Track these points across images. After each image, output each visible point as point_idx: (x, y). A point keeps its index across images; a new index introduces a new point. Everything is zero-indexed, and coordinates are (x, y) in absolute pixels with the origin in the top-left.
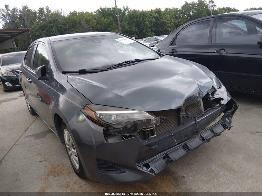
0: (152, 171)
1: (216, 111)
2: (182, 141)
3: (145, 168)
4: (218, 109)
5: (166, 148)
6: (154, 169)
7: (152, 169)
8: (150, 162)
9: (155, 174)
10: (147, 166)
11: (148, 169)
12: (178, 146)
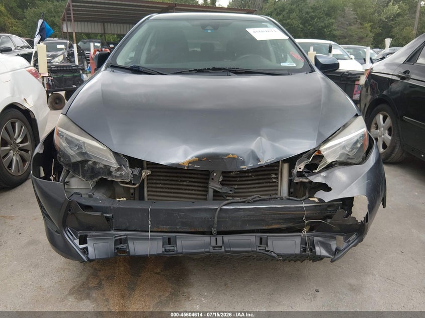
0: (85, 251)
1: (293, 206)
2: (174, 230)
3: (77, 241)
4: (301, 205)
5: (133, 228)
6: (90, 250)
7: (86, 248)
8: (91, 236)
9: (88, 258)
10: (83, 240)
11: (80, 245)
12: (150, 234)
